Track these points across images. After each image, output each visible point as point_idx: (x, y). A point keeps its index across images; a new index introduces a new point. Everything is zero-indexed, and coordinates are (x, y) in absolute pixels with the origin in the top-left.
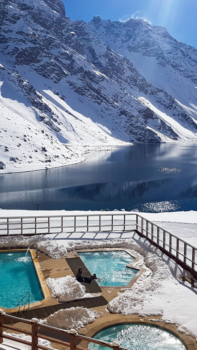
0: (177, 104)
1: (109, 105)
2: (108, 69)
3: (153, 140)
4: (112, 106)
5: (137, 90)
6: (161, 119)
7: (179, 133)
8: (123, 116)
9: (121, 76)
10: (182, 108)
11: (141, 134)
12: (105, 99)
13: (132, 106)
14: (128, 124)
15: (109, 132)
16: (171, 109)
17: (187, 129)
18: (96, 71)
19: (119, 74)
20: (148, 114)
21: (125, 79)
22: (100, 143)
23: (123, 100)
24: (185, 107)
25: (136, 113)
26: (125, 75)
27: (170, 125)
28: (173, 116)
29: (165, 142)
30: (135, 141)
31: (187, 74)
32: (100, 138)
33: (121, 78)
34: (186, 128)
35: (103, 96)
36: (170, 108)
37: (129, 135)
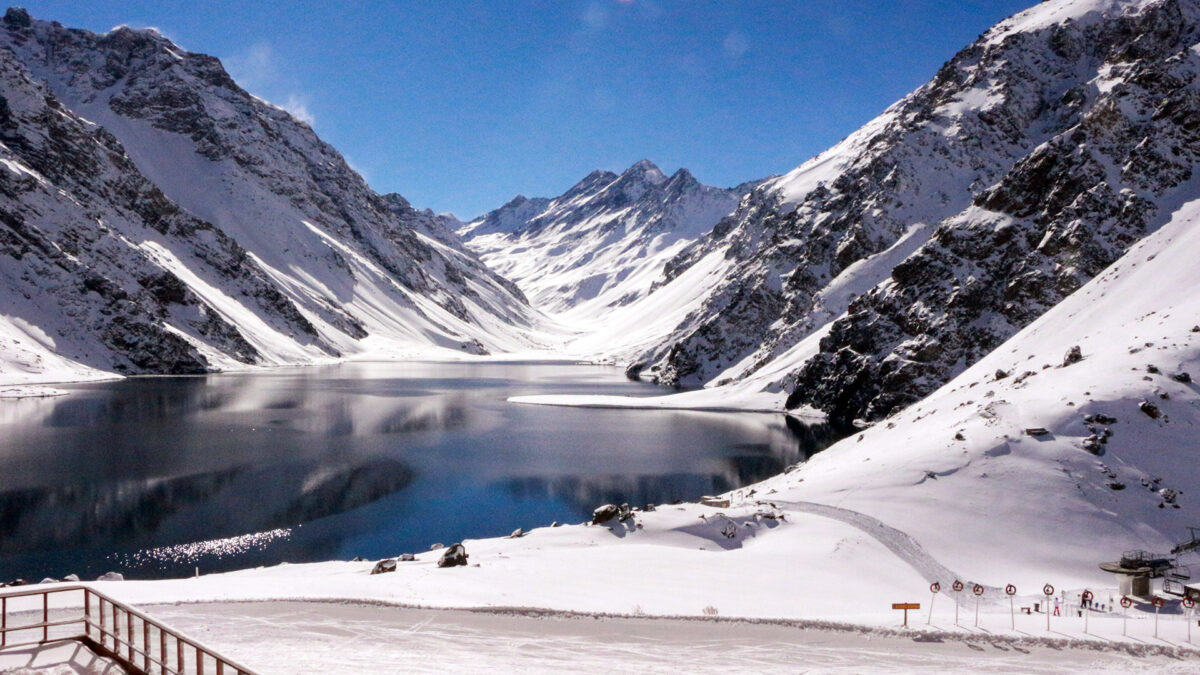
0: (251, 264)
1: (48, 260)
2: (48, 156)
3: (184, 363)
4: (60, 264)
5: (135, 220)
6: (208, 304)
7: (260, 344)
8: (93, 295)
9: (89, 180)
10: (266, 276)
11: (148, 347)
12: (36, 242)
13: (120, 266)
14: (108, 320)
15: (50, 341)
16: (235, 277)
17: (283, 332)
18: (10, 160)
19: (84, 174)
20: (170, 291)
21: (102, 189)
22: (18, 376)
23: (94, 246)
24: (275, 273)
25: (131, 287)
26: (102, 177)
27: (232, 320)
28: (242, 295)
29: (218, 371)
30: (132, 367)
31: (279, 184)
32: (19, 359)
33: (89, 184)
34: (278, 329)
35: (31, 233)
36: (232, 274)
37: (111, 349)
